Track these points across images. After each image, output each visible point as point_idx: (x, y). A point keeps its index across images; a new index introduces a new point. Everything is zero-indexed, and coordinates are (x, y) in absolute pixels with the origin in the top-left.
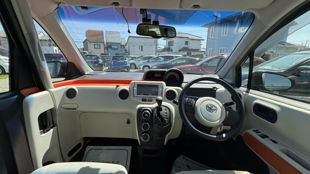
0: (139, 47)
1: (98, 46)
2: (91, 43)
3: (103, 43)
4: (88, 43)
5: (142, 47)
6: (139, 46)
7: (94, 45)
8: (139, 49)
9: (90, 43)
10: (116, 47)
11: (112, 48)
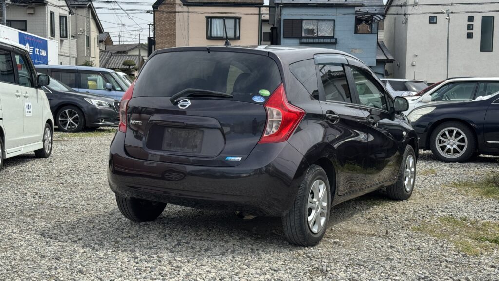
0: (470, 27)
1: (230, 23)
2: (192, 9)
3: (255, 10)
4: (178, 9)
5: (488, 23)
6: (471, 19)
7: (209, 19)
8: (470, 36)
9: (185, 9)
10: (325, 30)
11: (300, 37)
